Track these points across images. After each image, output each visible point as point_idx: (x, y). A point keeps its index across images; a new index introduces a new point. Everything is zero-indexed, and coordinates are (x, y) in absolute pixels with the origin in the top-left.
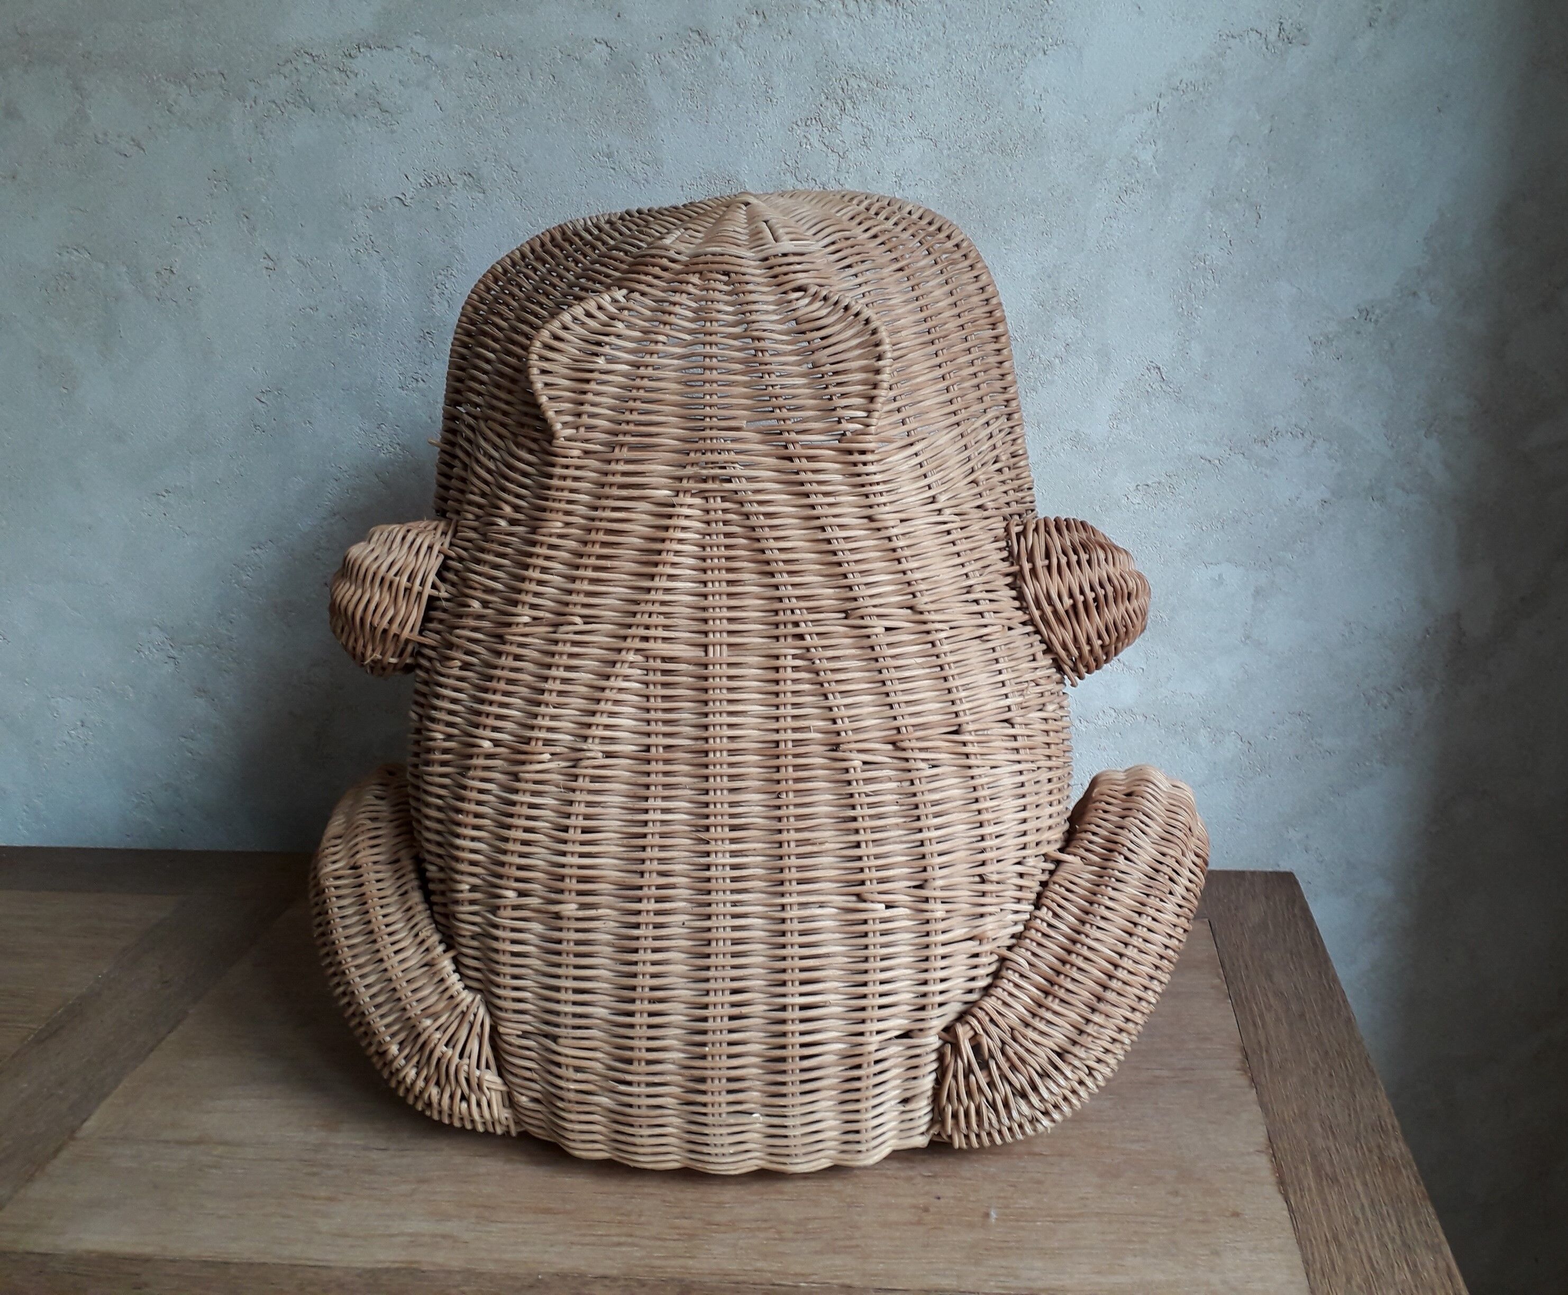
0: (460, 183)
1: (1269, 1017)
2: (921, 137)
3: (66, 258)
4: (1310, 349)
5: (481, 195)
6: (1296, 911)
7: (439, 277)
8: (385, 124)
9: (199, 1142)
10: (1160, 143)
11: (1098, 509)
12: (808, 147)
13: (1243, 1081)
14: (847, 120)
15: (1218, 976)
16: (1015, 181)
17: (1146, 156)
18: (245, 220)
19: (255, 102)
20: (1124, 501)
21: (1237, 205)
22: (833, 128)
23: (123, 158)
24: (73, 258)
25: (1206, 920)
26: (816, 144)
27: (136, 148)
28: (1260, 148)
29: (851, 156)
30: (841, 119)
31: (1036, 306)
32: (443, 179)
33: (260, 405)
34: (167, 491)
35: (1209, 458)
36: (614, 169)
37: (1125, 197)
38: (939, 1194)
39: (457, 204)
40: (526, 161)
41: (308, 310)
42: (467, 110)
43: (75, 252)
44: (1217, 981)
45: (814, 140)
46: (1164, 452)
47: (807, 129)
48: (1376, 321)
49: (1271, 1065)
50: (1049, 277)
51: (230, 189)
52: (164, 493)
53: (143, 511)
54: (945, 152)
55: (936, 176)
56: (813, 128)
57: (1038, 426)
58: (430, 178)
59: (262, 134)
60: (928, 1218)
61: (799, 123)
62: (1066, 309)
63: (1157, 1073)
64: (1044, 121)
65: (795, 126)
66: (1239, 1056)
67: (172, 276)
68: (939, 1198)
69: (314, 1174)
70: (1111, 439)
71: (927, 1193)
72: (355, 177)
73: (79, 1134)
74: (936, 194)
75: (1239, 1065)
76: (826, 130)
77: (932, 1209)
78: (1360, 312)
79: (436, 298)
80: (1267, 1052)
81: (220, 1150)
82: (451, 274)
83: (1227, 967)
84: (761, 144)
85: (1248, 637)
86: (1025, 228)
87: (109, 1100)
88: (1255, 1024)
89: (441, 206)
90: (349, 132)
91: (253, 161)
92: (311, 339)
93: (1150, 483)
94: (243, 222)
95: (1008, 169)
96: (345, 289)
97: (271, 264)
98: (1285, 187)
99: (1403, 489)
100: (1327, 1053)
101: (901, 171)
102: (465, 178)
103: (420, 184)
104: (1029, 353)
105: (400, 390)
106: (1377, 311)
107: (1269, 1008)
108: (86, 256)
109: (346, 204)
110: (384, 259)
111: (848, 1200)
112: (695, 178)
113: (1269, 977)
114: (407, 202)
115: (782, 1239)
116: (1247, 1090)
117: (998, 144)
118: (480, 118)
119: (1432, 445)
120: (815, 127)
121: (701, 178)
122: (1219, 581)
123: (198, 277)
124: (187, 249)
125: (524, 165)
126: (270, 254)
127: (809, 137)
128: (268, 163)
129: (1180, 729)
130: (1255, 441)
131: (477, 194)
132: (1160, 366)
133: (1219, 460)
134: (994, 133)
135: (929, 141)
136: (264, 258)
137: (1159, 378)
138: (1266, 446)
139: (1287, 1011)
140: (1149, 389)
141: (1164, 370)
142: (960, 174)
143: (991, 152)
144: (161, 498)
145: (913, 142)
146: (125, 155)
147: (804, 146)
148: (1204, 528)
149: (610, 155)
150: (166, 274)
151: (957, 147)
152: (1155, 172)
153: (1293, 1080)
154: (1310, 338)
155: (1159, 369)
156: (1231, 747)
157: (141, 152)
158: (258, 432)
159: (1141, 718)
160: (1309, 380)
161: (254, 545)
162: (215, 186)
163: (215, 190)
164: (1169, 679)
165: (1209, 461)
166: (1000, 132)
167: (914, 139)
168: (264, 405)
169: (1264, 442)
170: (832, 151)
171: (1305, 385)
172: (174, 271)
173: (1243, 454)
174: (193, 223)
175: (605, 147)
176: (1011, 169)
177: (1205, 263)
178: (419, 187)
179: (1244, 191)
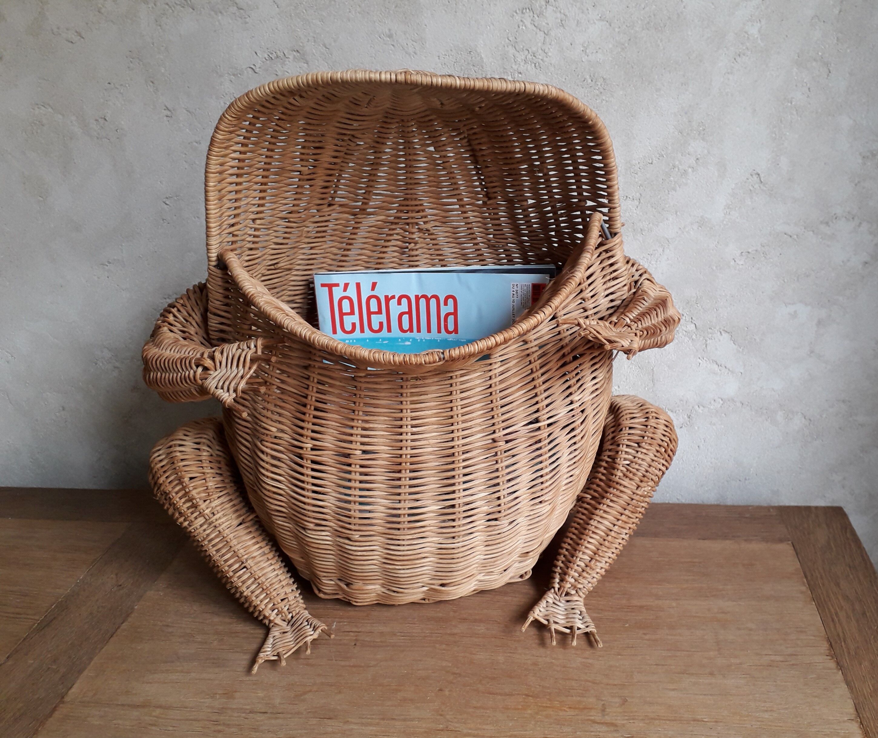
0: (291, 57)
1: (842, 614)
2: (601, 19)
3: (37, 111)
4: (860, 161)
5: (305, 65)
6: (848, 535)
8: (241, 18)
9: (143, 706)
10: (763, 22)
11: (714, 268)
12: (524, 28)
13: (832, 664)
14: (550, 8)
15: (804, 584)
16: (664, 49)
17: (754, 31)
18: (151, 84)
19: (155, 5)
20: (732, 263)
21: (814, 64)
22: (540, 14)
23: (70, 44)
24: (41, 111)
25: (790, 542)
26: (530, 26)
27: (79, 37)
28: (832, 24)
29: (553, 33)
30: (546, 8)
31: (676, 133)
32: (280, 54)
33: (166, 205)
34: (109, 262)
35: (790, 234)
36: (393, 45)
37: (738, 59)
39: (289, 71)
40: (335, 41)
41: (195, 144)
42: (295, 7)
43: (43, 108)
44: (804, 588)
45: (528, 22)
46: (761, 230)
47: (523, 16)
49: (849, 653)
50: (686, 113)
51: (141, 63)
52: (107, 264)
53: (94, 275)
54: (617, 30)
55: (611, 46)
56: (527, 15)
57: (676, 213)
58: (272, 54)
59: (160, 26)
61: (518, 11)
62: (697, 135)
63: (773, 658)
64: (684, 7)
65: (515, 14)
66: (826, 645)
67: (106, 122)
69: (219, 731)
70: (725, 222)
72: (222, 55)
73: (67, 699)
74: (610, 59)
76: (535, 16)
80: (845, 642)
81: (158, 711)
83: (809, 578)
84: (492, 26)
85: (812, 352)
86: (670, 80)
87: (86, 673)
88: (833, 620)
89: (279, 73)
90: (217, 23)
91: (155, 44)
92: (197, 163)
93: (750, 251)
94: (150, 85)
95: (659, 41)
97: (169, 113)
98: (848, 51)
101: (587, 43)
102: (295, 53)
103: (265, 58)
104: (671, 165)
107: (841, 608)
108: (50, 110)
109: (217, 73)
112: (447, 51)
113: (838, 585)
114: (257, 70)
116: (835, 671)
117: (652, 24)
118: (303, 12)
120: (528, 13)
121: (451, 50)
122: (794, 315)
123: (123, 123)
124: (114, 104)
125: (333, 44)
126: (168, 106)
127: (524, 21)
128: (164, 45)
129: (765, 411)
130: (822, 222)
131: (303, 64)
132: (759, 172)
133: (797, 235)
134: (650, 16)
135: (605, 22)
136: (165, 110)
137: (759, 181)
138: (829, 226)
139: (854, 610)
140: (752, 189)
141: (762, 175)
142: (626, 45)
143: (648, 29)
144: (106, 267)
145: (595, 23)
146: (72, 42)
147: (521, 27)
148: (786, 280)
149: (390, 36)
150: (101, 121)
151: (624, 26)
152: (760, 42)
153: (866, 663)
154: (860, 154)
155: (759, 175)
156: (798, 422)
157: (82, 40)
158: (165, 224)
159: (739, 405)
160: (859, 182)
161: (166, 297)
162: (131, 62)
163: (131, 65)
164: (759, 379)
165: (791, 236)
166: (654, 15)
167: (595, 21)
168: (168, 206)
169: (827, 223)
170: (540, 30)
171: (856, 185)
172: (107, 119)
173: (813, 231)
174: (118, 87)
175: (387, 31)
176: (661, 41)
177: (791, 103)
178: (264, 60)
179: (820, 54)
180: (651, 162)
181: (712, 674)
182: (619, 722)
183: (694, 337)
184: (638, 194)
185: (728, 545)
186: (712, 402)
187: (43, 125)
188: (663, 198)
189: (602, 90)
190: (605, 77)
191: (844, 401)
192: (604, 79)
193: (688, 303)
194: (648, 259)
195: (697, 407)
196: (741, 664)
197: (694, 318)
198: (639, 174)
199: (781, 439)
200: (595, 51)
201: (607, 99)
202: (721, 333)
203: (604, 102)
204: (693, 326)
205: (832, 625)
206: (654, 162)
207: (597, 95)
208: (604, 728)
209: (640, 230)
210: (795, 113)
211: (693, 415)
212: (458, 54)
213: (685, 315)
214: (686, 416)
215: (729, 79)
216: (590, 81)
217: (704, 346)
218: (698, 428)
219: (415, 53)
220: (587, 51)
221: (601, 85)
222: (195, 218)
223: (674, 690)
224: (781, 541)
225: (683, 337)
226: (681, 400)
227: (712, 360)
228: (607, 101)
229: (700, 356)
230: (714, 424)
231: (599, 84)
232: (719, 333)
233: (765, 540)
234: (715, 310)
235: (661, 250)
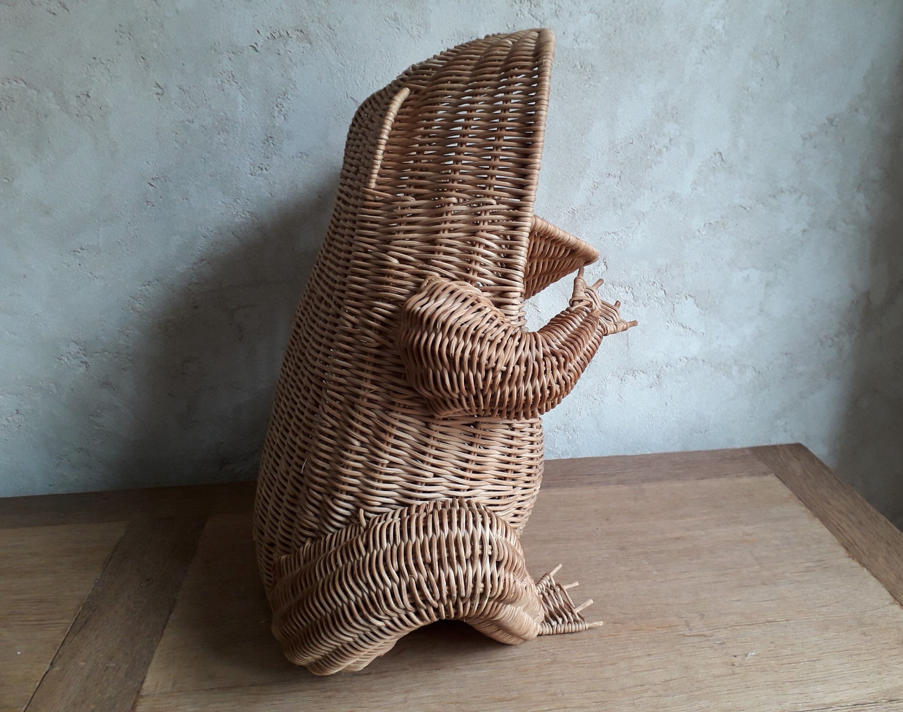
0: (294, 37)
1: (844, 525)
2: (591, 11)
3: (7, 86)
4: (801, 142)
5: (309, 45)
6: (817, 464)
7: (279, 100)
10: (727, 19)
11: (682, 238)
12: (522, 16)
13: (855, 564)
15: (802, 505)
16: (644, 40)
17: (719, 27)
18: (142, 60)
20: (697, 233)
21: (766, 57)
23: (52, 16)
24: (12, 86)
25: (773, 474)
26: (527, 14)
27: (62, 9)
28: (781, 23)
29: (548, 23)
31: (654, 116)
32: (284, 34)
33: (150, 187)
34: (82, 249)
35: (744, 206)
36: (399, 29)
37: (706, 51)
38: (735, 654)
39: (292, 51)
40: (340, 22)
41: (187, 122)
43: (15, 83)
44: (803, 508)
45: (526, 12)
46: (721, 204)
47: (521, 5)
48: (837, 126)
49: (864, 554)
50: (662, 98)
51: (132, 38)
52: (79, 250)
53: (64, 263)
54: (604, 21)
55: (599, 36)
56: (525, 5)
57: (651, 189)
58: (275, 33)
60: (737, 670)
61: (517, 1)
62: (671, 118)
63: (806, 564)
64: (662, 4)
65: (514, 3)
66: (843, 550)
67: (88, 99)
68: (736, 656)
70: (692, 197)
71: (727, 654)
72: (222, 32)
74: (598, 47)
75: (847, 554)
76: (533, 6)
77: (737, 664)
78: (829, 120)
79: (276, 114)
80: (857, 546)
82: (287, 98)
83: (803, 500)
84: (493, 14)
85: (761, 311)
86: (649, 69)
88: (840, 531)
89: (282, 52)
91: (149, 19)
92: (188, 142)
93: (712, 222)
94: (141, 62)
95: (640, 33)
96: (213, 107)
97: (160, 91)
98: (793, 47)
99: (845, 222)
100: (888, 543)
101: (578, 33)
102: (298, 33)
103: (268, 37)
104: (648, 144)
105: (250, 176)
106: (837, 120)
107: (841, 521)
108: (23, 85)
109: (216, 51)
110: (241, 88)
111: (683, 665)
112: (450, 36)
113: (829, 503)
114: (258, 49)
115: (659, 696)
116: (861, 568)
117: (635, 18)
119: (860, 197)
120: (526, 3)
121: (454, 35)
122: (747, 279)
123: (108, 100)
124: (99, 80)
125: (338, 25)
126: (159, 84)
127: (522, 10)
128: (159, 20)
129: (722, 367)
130: (770, 196)
131: (306, 44)
132: (721, 151)
133: (750, 207)
134: (633, 11)
135: (594, 14)
136: (155, 87)
137: (720, 159)
138: (776, 199)
139: (851, 521)
140: (714, 166)
141: (724, 154)
142: (612, 35)
143: (631, 22)
144: (77, 253)
145: (586, 15)
146: (55, 14)
147: (519, 16)
148: (741, 248)
149: (396, 20)
150: (84, 98)
151: (611, 19)
152: (724, 36)
153: (881, 559)
154: (801, 136)
155: (721, 154)
156: (750, 374)
157: (66, 11)
158: (149, 206)
159: (701, 362)
160: (800, 160)
161: (145, 283)
162: (121, 36)
163: (121, 39)
164: (718, 338)
165: (745, 208)
166: (637, 10)
167: (586, 13)
168: (153, 188)
169: (774, 196)
170: (537, 19)
171: (798, 163)
172: (90, 95)
173: (763, 204)
174: (104, 62)
175: (393, 14)
176: (642, 32)
177: (748, 91)
178: (267, 39)
179: (771, 49)
180: (631, 142)
181: (764, 584)
182: (707, 633)
183: (663, 302)
184: (619, 172)
185: (723, 481)
186: (679, 361)
187: (14, 101)
188: (641, 175)
189: (590, 76)
190: (593, 64)
191: (786, 354)
192: (592, 66)
193: (659, 271)
194: (625, 232)
195: (665, 367)
196: (783, 573)
197: (664, 285)
198: (621, 153)
199: (736, 391)
200: (585, 40)
201: (595, 84)
202: (686, 297)
203: (592, 87)
204: (664, 292)
205: (840, 534)
206: (634, 142)
207: (586, 81)
208: (697, 639)
209: (620, 205)
210: (751, 99)
211: (661, 375)
212: (460, 38)
213: (656, 282)
214: (655, 377)
215: (698, 68)
216: (579, 67)
217: (672, 310)
218: (666, 386)
219: (419, 36)
220: (578, 40)
221: (589, 71)
222: (183, 199)
223: (739, 600)
224: (765, 474)
225: (654, 303)
226: (652, 362)
227: (679, 323)
228: (594, 86)
229: (668, 320)
230: (680, 382)
231: (588, 70)
232: (685, 297)
233: (752, 474)
234: (682, 277)
235: (637, 223)
